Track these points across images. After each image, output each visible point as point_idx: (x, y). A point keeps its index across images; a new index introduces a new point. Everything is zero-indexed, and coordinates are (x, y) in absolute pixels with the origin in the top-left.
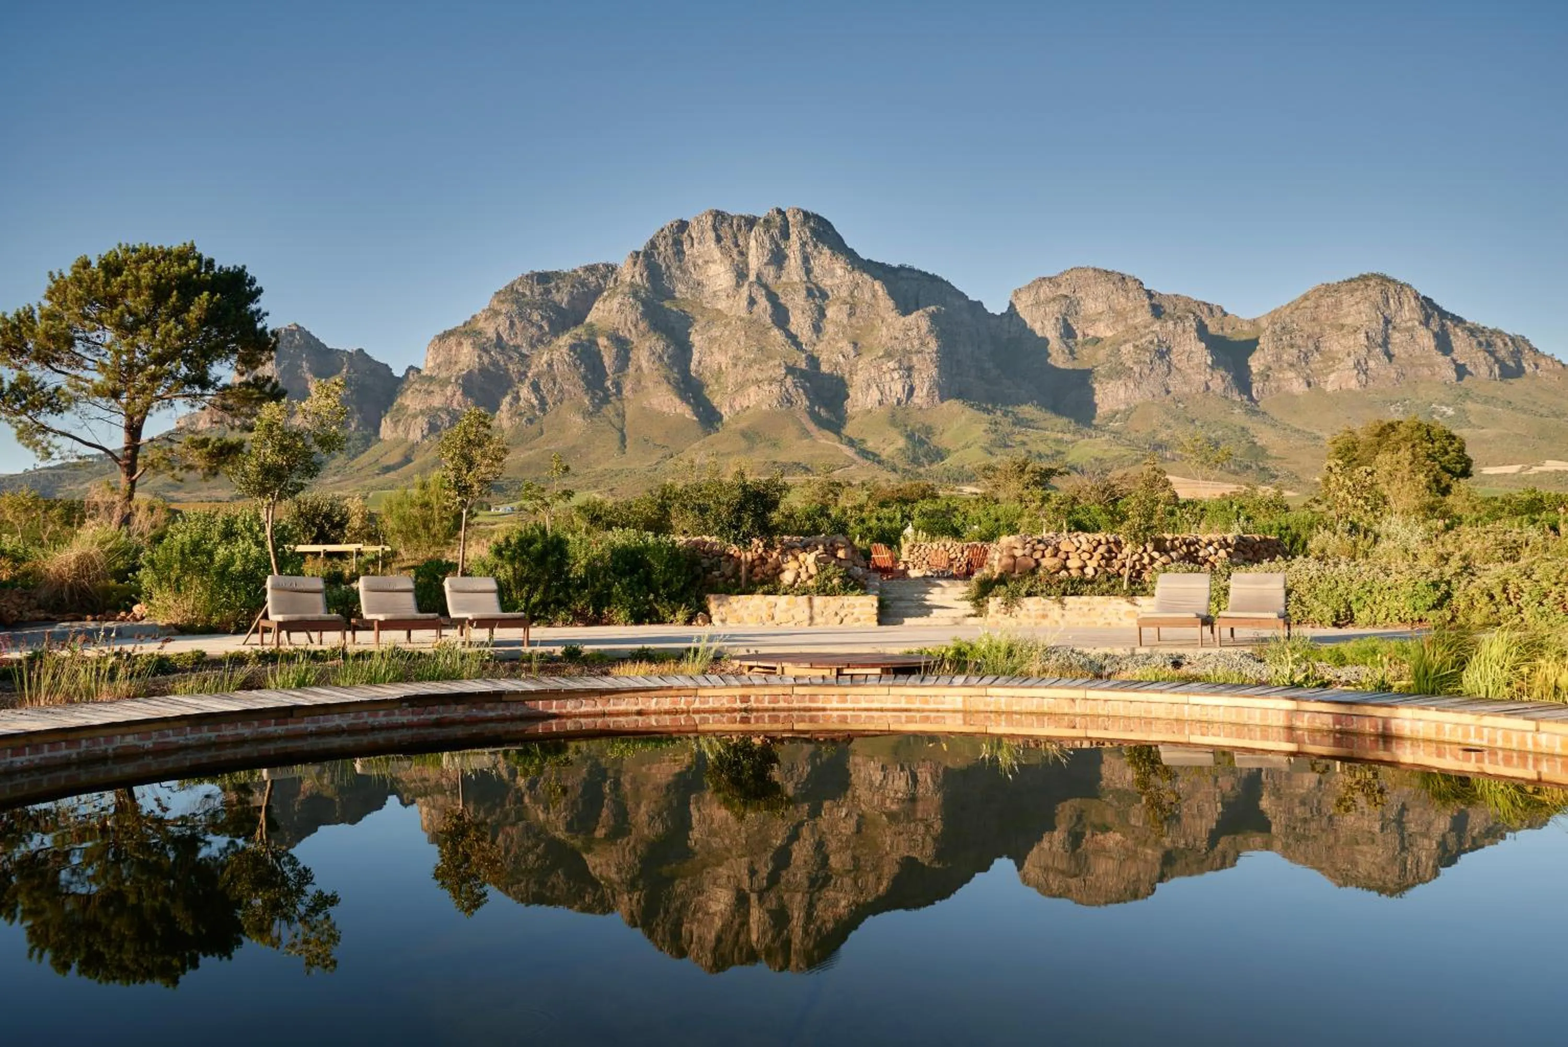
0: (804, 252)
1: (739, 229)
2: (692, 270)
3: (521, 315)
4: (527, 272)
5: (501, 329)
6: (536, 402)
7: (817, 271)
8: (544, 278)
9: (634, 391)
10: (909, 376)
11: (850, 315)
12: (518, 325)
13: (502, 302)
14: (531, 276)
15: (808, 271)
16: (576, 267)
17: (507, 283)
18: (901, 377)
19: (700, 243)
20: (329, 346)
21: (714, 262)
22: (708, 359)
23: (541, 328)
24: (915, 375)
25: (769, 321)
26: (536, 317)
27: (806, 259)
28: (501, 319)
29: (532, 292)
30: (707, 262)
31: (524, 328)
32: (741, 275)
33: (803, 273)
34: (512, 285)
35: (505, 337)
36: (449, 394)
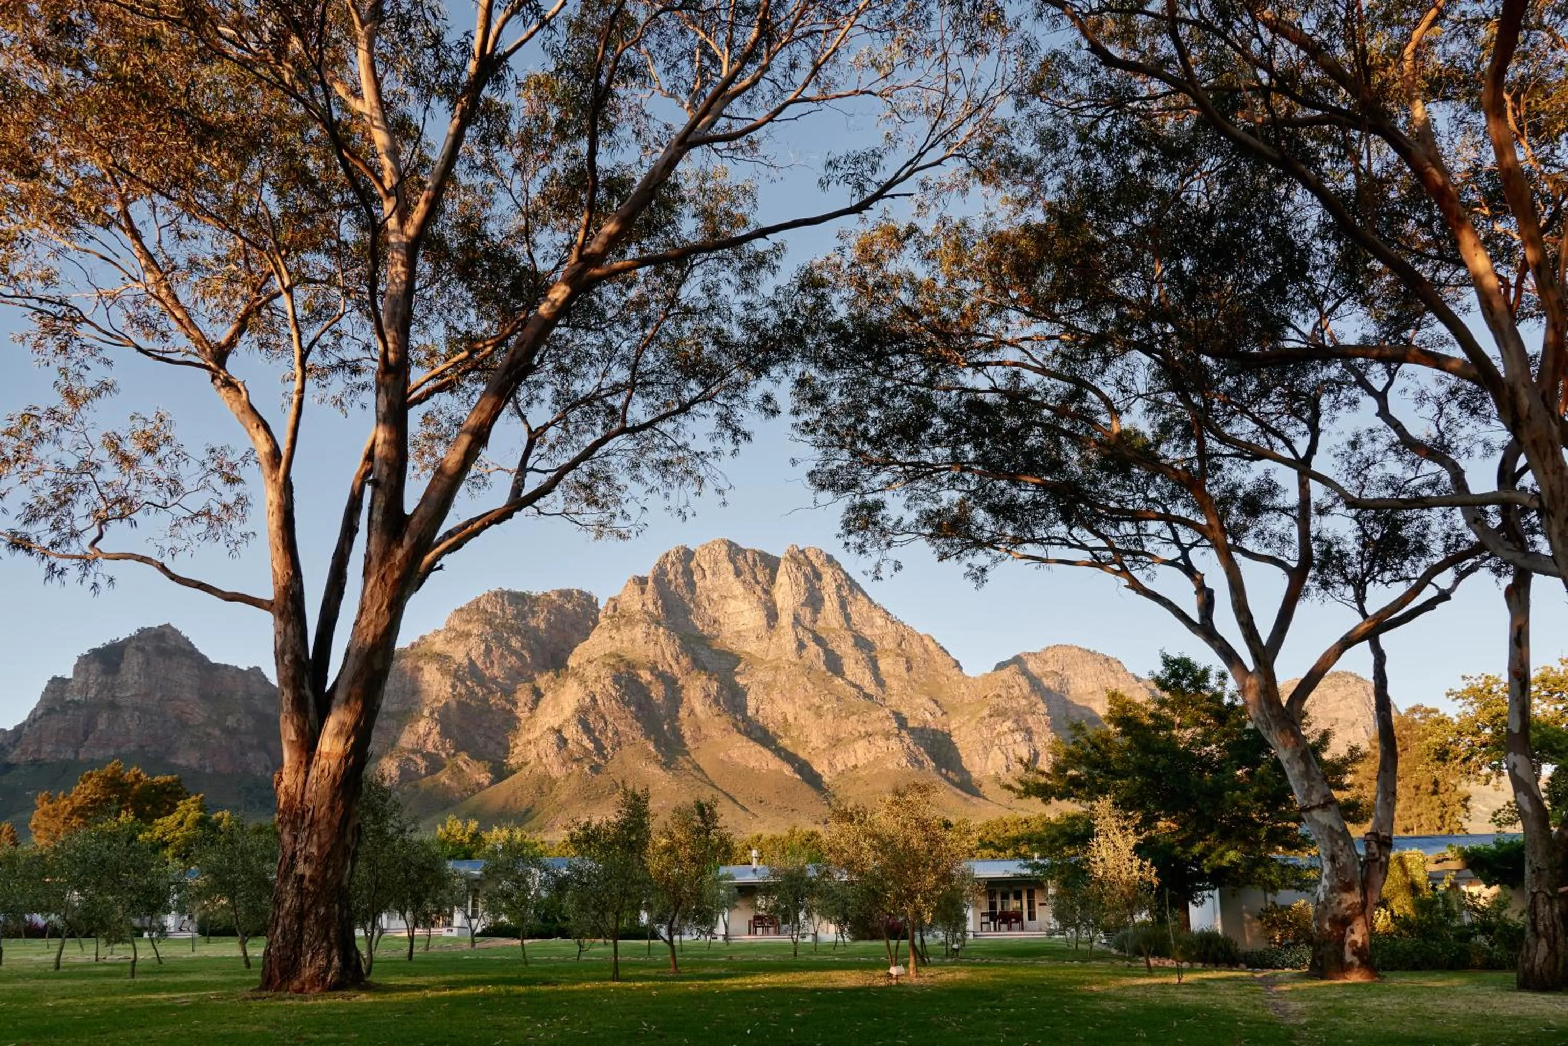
0: (840, 596)
1: (755, 565)
2: (706, 604)
3: (499, 639)
4: (494, 589)
5: (474, 654)
6: (591, 746)
7: (855, 618)
8: (518, 598)
9: (696, 740)
10: (1030, 740)
11: (909, 669)
12: (496, 653)
13: (469, 622)
14: (500, 594)
15: (848, 618)
16: (548, 591)
17: (471, 599)
18: (1024, 740)
19: (714, 574)
20: (213, 659)
21: (735, 597)
22: (768, 708)
23: (521, 657)
24: (1036, 738)
25: (824, 668)
26: (515, 643)
27: (843, 605)
28: (473, 641)
29: (503, 610)
30: (724, 597)
31: (502, 656)
32: (772, 616)
33: (842, 619)
34: (478, 601)
35: (479, 664)
36: (421, 731)
